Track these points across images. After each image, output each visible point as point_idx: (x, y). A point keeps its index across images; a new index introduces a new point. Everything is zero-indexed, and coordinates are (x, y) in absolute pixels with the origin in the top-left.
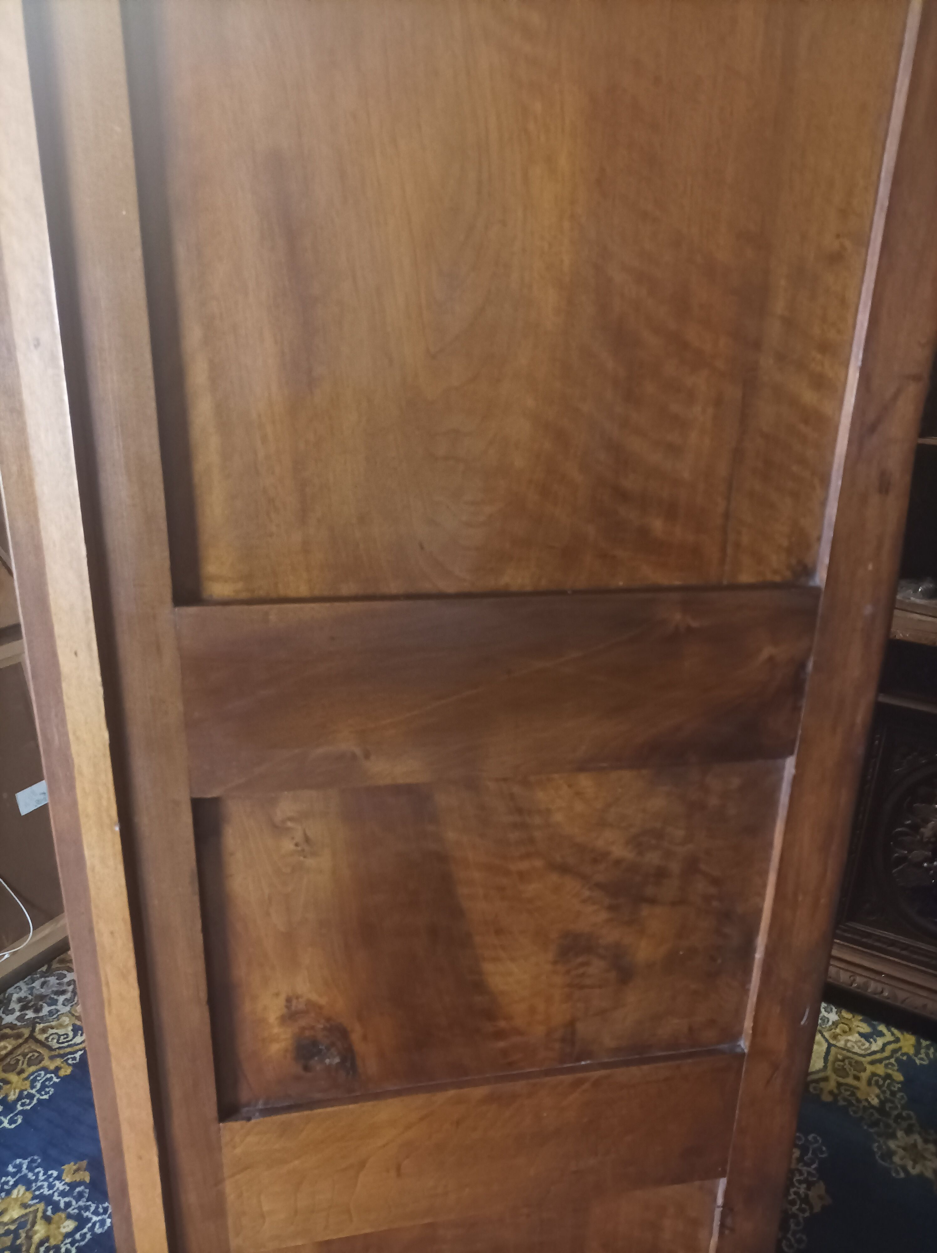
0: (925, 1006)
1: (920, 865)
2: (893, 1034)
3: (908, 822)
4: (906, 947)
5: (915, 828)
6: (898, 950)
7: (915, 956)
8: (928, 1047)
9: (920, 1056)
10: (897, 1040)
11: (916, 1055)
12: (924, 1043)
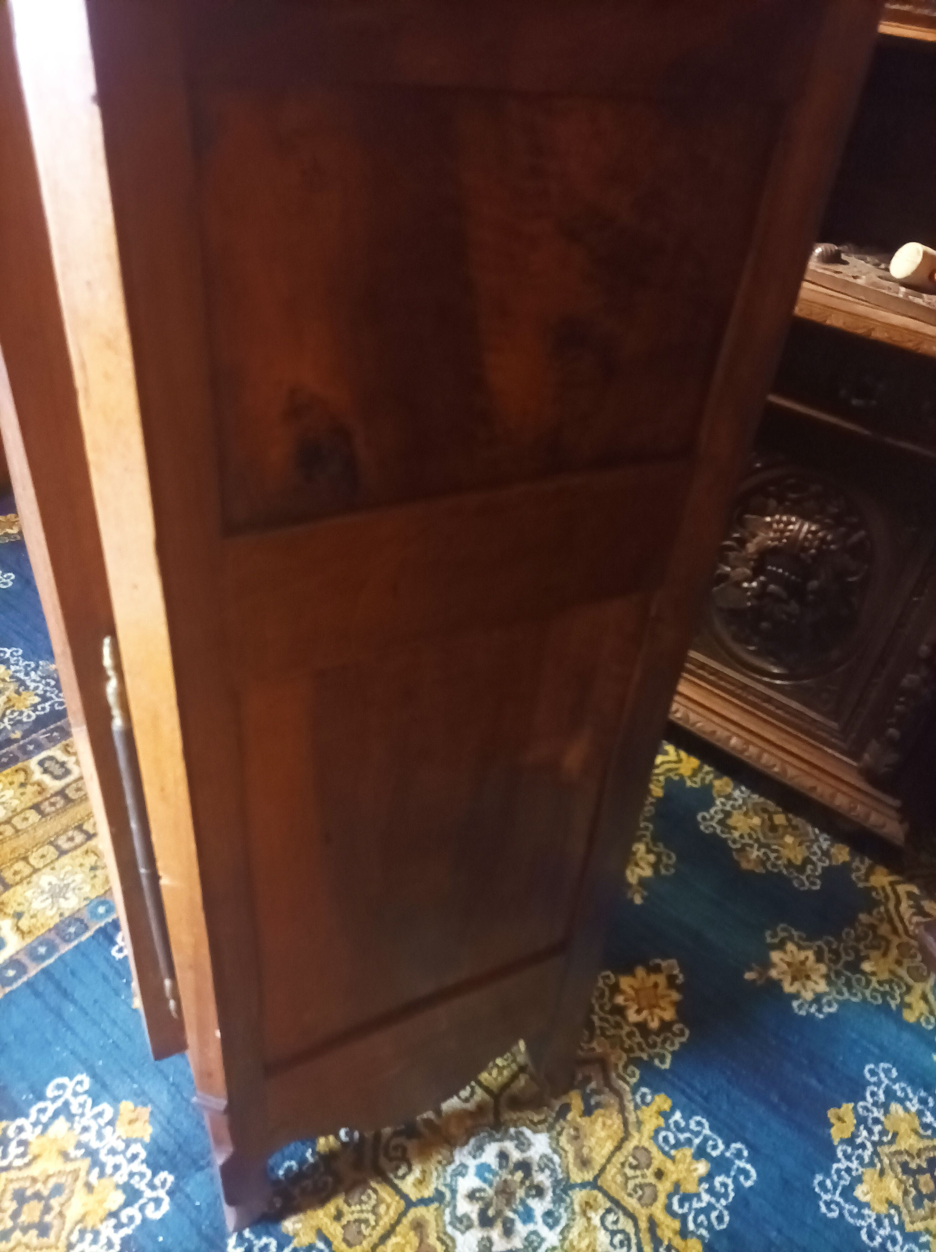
0: (714, 732)
1: (738, 584)
2: (678, 755)
3: (736, 535)
4: (715, 672)
5: (742, 542)
6: (706, 674)
7: (722, 683)
8: (708, 773)
9: (695, 779)
10: (680, 761)
11: (690, 777)
12: (707, 768)
